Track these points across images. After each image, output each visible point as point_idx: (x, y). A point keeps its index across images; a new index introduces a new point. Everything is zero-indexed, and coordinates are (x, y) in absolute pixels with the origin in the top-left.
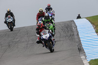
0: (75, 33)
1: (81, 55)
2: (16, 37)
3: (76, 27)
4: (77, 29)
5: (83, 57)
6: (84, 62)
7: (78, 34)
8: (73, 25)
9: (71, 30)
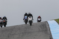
2: (13, 31)
4: (49, 27)
7: (50, 30)
8: (47, 24)
9: (46, 27)
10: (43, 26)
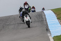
0: (44, 19)
1: (48, 33)
3: (45, 15)
4: (45, 17)
5: (49, 34)
6: (50, 38)
7: (46, 20)
8: (43, 14)
9: (42, 18)
10: (39, 16)
